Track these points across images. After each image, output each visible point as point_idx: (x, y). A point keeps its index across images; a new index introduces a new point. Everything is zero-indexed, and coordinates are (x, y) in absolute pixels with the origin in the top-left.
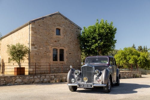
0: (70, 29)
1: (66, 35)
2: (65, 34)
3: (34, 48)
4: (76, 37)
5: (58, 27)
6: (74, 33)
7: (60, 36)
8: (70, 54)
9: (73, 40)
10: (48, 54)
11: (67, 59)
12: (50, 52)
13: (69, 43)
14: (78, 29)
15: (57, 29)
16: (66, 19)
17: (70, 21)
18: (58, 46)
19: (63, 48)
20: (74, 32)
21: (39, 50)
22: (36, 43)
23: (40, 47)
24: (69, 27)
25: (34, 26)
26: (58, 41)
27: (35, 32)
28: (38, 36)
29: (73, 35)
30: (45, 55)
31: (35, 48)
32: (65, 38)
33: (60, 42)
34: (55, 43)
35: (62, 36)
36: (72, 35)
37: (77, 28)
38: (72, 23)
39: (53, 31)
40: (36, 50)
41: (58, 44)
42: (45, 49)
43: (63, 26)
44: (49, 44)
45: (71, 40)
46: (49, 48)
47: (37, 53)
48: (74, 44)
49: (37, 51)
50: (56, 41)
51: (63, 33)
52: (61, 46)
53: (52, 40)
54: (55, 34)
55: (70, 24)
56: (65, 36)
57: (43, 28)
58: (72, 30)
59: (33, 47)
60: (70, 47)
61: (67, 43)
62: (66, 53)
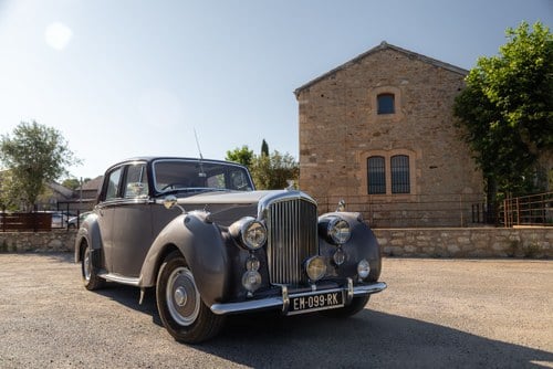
0: (430, 87)
1: (417, 109)
2: (410, 106)
3: (307, 160)
5: (384, 90)
6: (448, 97)
7: (391, 116)
8: (431, 167)
9: (443, 122)
10: (351, 173)
11: (419, 187)
12: (358, 168)
13: (427, 134)
15: (380, 96)
16: (413, 56)
17: (430, 61)
18: (387, 147)
19: (403, 152)
20: (449, 94)
21: (325, 164)
22: (313, 146)
23: (326, 156)
24: (426, 81)
25: (306, 102)
26: (387, 132)
27: (311, 118)
28: (319, 127)
29: (443, 106)
30: (342, 179)
31: (313, 160)
32: (413, 119)
33: (393, 134)
34: (375, 138)
35: (398, 114)
36: (439, 105)
38: (437, 67)
39: (367, 105)
40: (315, 165)
41: (386, 143)
42: (341, 160)
43: (405, 82)
44: (355, 145)
45: (436, 123)
46: (353, 157)
47: (318, 175)
48: (450, 136)
49: (318, 169)
50: (377, 134)
51: (403, 103)
52: (397, 146)
53: (365, 133)
54: (374, 110)
55: (430, 70)
56: (410, 113)
57: (332, 101)
58: (440, 87)
59: (306, 158)
60: (431, 147)
61: (418, 135)
62: (417, 168)
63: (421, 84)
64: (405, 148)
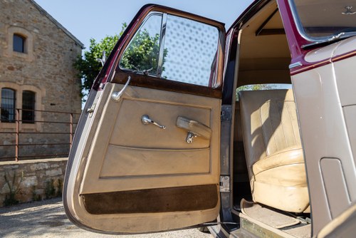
0: (53, 41)
1: (44, 55)
2: (39, 52)
4: (71, 63)
5: (20, 31)
6: (64, 53)
7: (24, 56)
8: (52, 104)
9: (60, 71)
13: (50, 77)
14: (74, 46)
15: (16, 35)
16: (43, 13)
17: (54, 22)
18: (19, 81)
19: (32, 89)
20: (65, 51)
24: (51, 35)
26: (20, 68)
29: (61, 59)
32: (40, 63)
33: (25, 71)
34: (9, 72)
35: (30, 55)
36: (59, 57)
37: (72, 43)
38: (59, 28)
39: (4, 39)
41: (19, 78)
43: (36, 31)
45: (56, 70)
48: (64, 82)
50: (11, 68)
51: (34, 47)
52: (28, 82)
54: (11, 46)
55: (54, 28)
56: (39, 57)
58: (60, 44)
60: (52, 89)
61: (44, 77)
62: (42, 104)
63: (47, 37)
64: (34, 85)
